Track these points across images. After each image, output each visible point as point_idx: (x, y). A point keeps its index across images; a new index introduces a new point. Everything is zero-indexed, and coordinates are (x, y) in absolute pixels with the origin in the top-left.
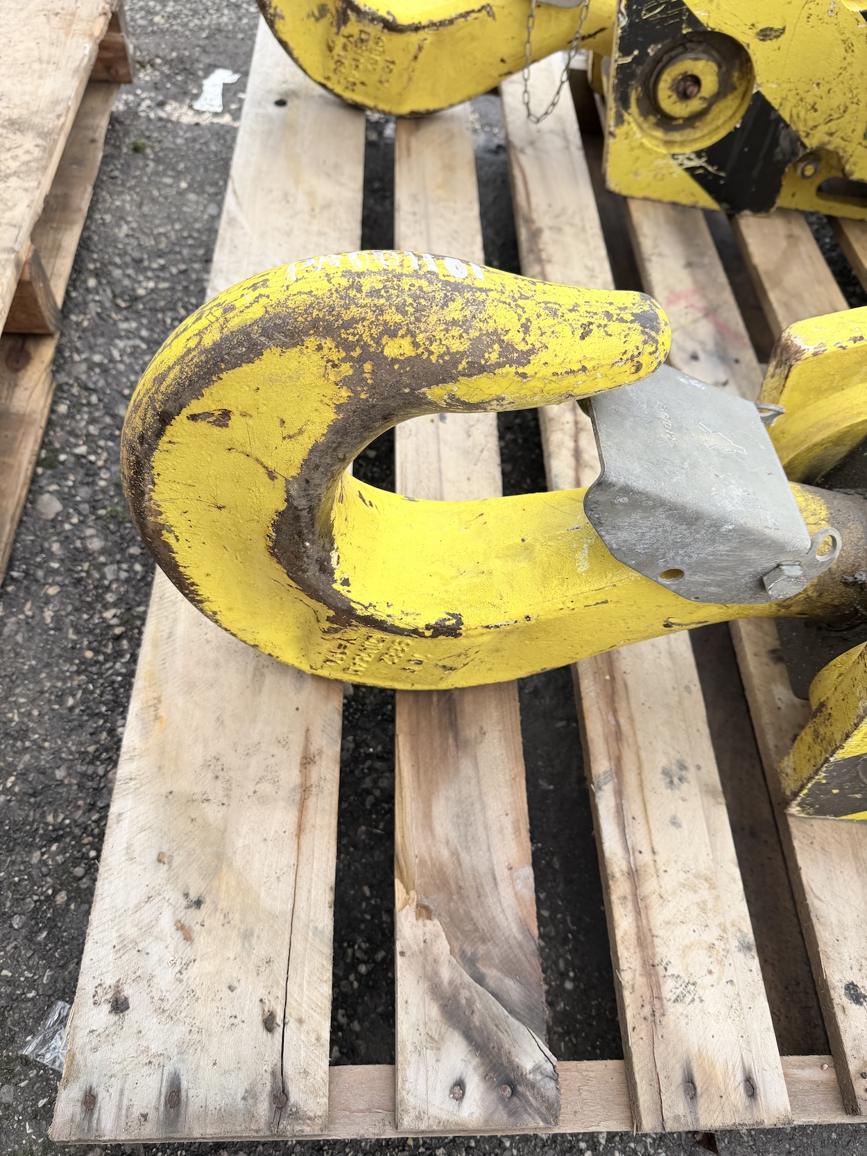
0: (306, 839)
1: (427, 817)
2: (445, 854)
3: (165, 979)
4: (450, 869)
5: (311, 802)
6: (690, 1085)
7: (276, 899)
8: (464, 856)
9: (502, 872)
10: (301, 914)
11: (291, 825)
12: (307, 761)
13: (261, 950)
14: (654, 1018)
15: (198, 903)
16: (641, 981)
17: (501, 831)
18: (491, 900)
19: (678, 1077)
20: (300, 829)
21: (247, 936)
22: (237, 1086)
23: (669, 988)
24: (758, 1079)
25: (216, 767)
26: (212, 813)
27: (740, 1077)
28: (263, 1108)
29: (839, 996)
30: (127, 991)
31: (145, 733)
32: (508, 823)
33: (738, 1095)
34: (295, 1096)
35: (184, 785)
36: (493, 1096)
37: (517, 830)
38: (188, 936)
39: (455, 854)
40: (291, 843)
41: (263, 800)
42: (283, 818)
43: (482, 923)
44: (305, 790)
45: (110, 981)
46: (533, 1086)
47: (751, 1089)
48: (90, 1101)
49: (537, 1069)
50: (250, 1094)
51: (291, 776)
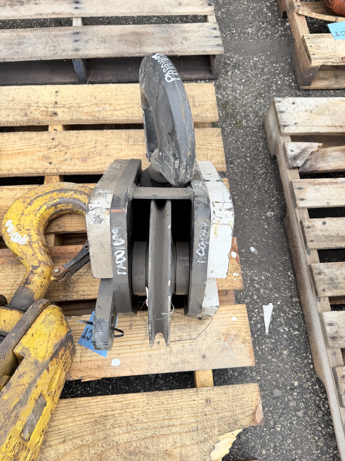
0: (327, 127)
1: (336, 151)
2: (329, 154)
3: (299, 109)
4: (326, 155)
5: (333, 128)
6: (300, 189)
7: (315, 123)
8: (329, 158)
9: (329, 164)
10: (314, 127)
11: (328, 125)
12: (341, 126)
13: (306, 122)
14: (310, 184)
15: (311, 112)
16: (317, 182)
17: (337, 164)
18: (323, 162)
19: (301, 187)
20: (328, 126)
21: (308, 119)
22: (286, 120)
23: (317, 187)
24: (304, 201)
25: (335, 112)
26: (327, 112)
27: (304, 198)
28: (284, 124)
29: (323, 220)
30: (295, 104)
31: (338, 101)
32: (338, 165)
33: (301, 197)
34: (286, 128)
35: (331, 108)
36: (292, 156)
37: (338, 167)
38: (306, 111)
39: (329, 156)
40: (325, 125)
41: (332, 120)
42: (329, 123)
43: (318, 161)
44: (335, 127)
45: (296, 102)
46: (295, 162)
47: (302, 200)
48: (279, 102)
49: (298, 164)
50: (285, 122)
51: (337, 124)
